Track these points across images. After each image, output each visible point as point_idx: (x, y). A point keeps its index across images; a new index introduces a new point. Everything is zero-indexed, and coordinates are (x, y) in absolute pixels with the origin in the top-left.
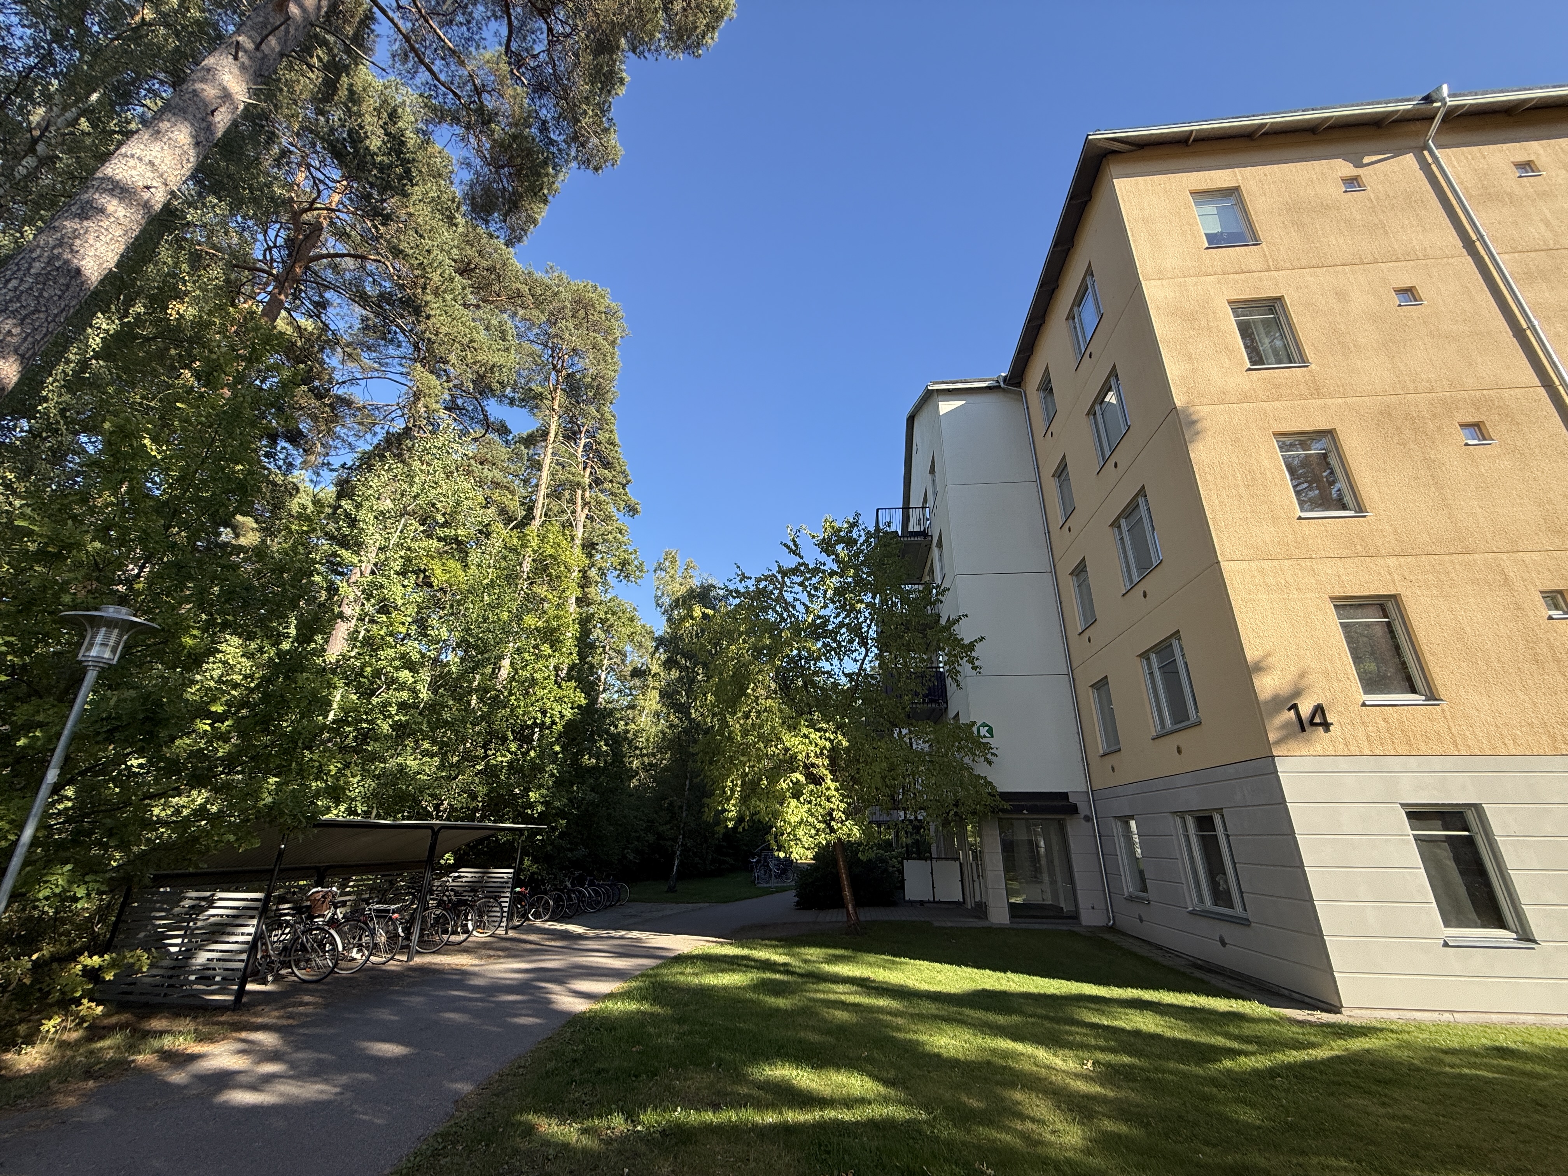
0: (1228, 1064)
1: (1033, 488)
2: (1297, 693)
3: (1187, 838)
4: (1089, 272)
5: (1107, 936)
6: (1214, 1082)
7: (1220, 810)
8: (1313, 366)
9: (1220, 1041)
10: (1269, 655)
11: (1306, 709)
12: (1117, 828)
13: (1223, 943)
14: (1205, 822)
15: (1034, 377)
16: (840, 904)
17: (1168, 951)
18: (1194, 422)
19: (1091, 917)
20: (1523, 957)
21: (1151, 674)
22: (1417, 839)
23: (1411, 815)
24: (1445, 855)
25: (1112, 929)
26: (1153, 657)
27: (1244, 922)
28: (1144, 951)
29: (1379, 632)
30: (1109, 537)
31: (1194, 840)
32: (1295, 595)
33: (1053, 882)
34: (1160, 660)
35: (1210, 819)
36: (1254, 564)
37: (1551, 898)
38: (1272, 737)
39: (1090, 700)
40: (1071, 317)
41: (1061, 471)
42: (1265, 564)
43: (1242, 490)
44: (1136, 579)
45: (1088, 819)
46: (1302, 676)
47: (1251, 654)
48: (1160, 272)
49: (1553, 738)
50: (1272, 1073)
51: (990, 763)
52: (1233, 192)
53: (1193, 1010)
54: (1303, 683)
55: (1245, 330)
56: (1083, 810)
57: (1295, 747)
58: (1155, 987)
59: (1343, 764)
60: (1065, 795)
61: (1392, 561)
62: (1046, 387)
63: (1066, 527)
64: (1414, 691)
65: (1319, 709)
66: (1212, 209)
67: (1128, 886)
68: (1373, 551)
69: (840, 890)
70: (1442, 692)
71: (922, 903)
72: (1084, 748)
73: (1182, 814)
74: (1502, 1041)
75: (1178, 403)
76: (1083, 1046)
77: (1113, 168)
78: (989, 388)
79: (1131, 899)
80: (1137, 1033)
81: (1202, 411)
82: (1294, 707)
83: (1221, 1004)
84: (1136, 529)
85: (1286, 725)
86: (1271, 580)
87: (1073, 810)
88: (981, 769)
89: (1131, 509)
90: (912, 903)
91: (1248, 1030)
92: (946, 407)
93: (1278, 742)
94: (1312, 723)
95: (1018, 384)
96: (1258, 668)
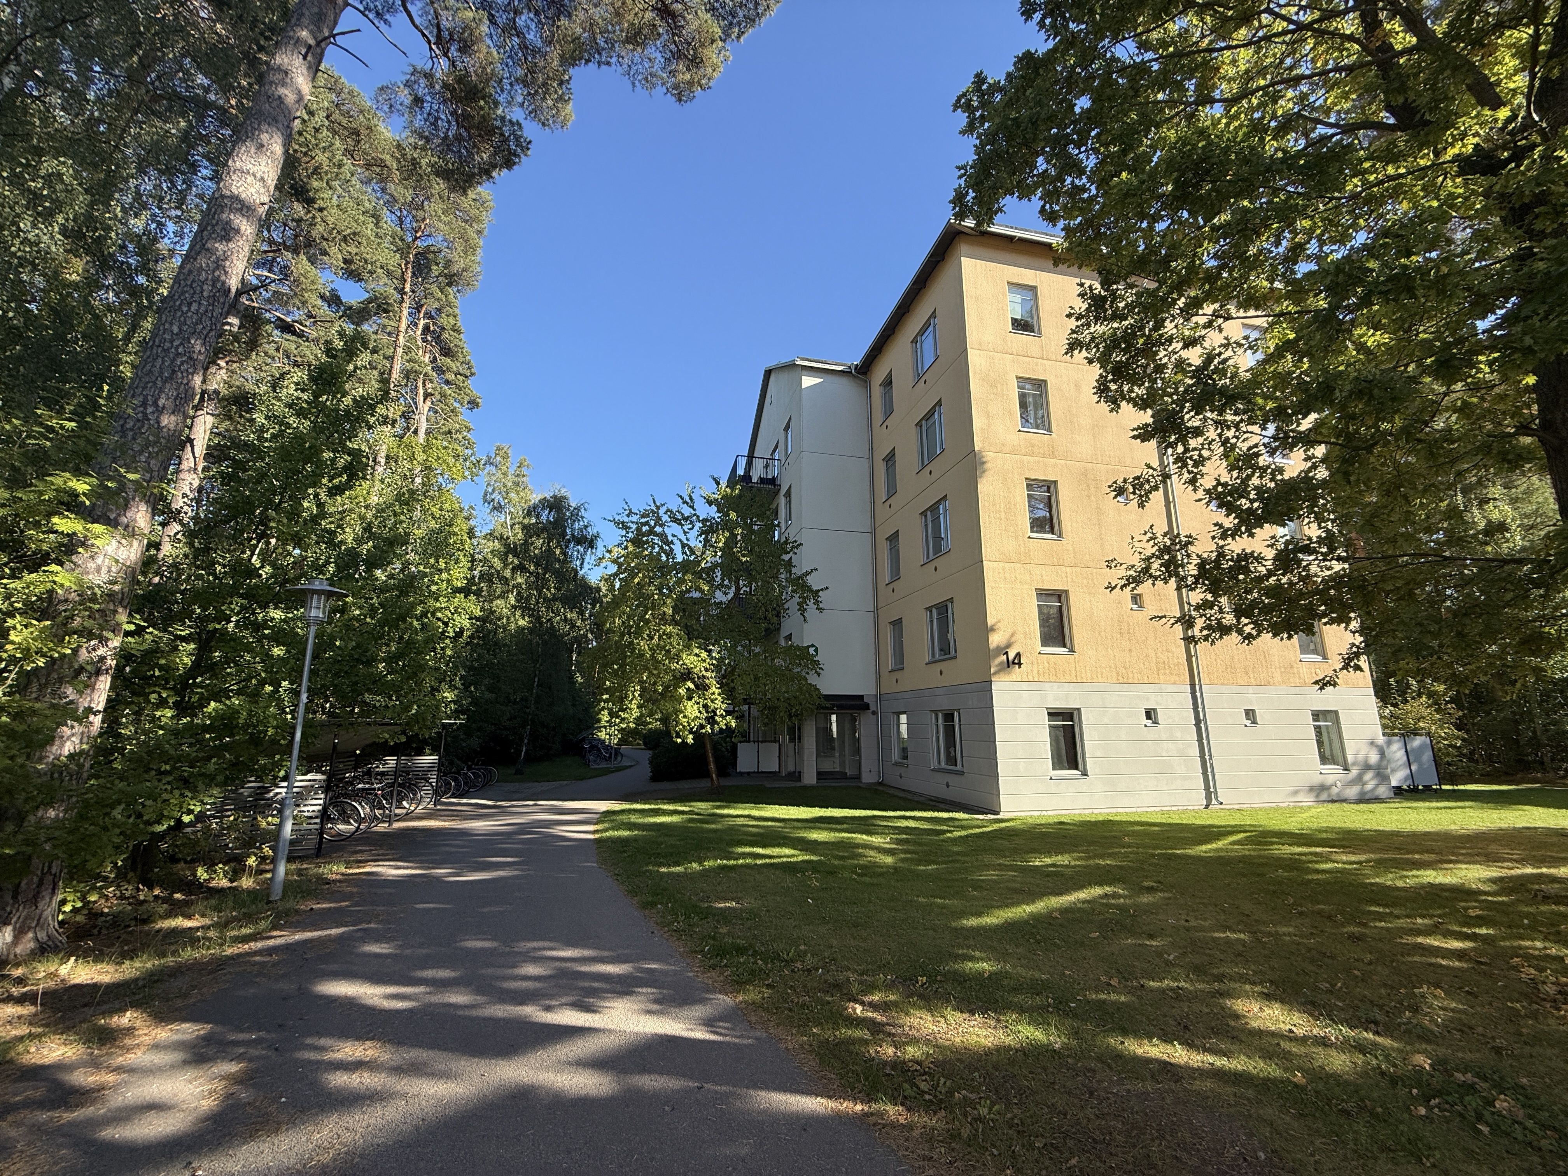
0: (949, 835)
1: (866, 463)
2: (1009, 646)
3: (937, 726)
4: (934, 315)
5: (880, 788)
6: (943, 841)
7: (958, 710)
8: (1054, 435)
9: (945, 828)
10: (999, 622)
11: (1011, 656)
12: (893, 719)
13: (948, 786)
14: (949, 717)
15: (879, 375)
16: (707, 775)
17: (915, 794)
18: (984, 463)
19: (868, 777)
20: (1083, 784)
21: (931, 622)
22: (1050, 726)
23: (1049, 714)
24: (1061, 734)
25: (880, 784)
26: (934, 611)
27: (961, 773)
28: (901, 794)
29: (1053, 611)
30: (919, 522)
31: (941, 727)
32: (1018, 585)
33: (842, 755)
34: (939, 614)
35: (952, 715)
36: (1001, 564)
37: (1099, 754)
38: (993, 670)
39: (888, 633)
40: (914, 341)
41: (890, 458)
42: (1007, 565)
43: (1003, 514)
44: (932, 556)
45: (874, 713)
46: (1012, 635)
47: (990, 622)
48: (980, 344)
49: (1118, 674)
50: (967, 836)
51: (819, 674)
52: (1034, 289)
53: (931, 818)
54: (1013, 639)
55: (1022, 397)
56: (872, 708)
57: (1003, 677)
58: (912, 810)
59: (1024, 686)
60: (861, 697)
61: (1069, 569)
62: (888, 383)
63: (888, 503)
64: (1064, 646)
65: (1018, 655)
66: (1018, 298)
67: (896, 756)
68: (1061, 562)
69: (707, 764)
70: (1076, 648)
71: (749, 773)
72: (878, 664)
73: (936, 712)
74: (1063, 820)
75: (977, 448)
76: (882, 833)
77: (964, 248)
78: (843, 372)
79: (896, 764)
80: (907, 827)
81: (989, 456)
82: (1007, 653)
83: (945, 815)
84: (936, 520)
85: (1001, 664)
86: (1007, 575)
87: (866, 707)
88: (812, 679)
89: (934, 508)
90: (741, 774)
91: (957, 823)
92: (808, 381)
93: (995, 674)
94: (1014, 663)
95: (865, 374)
96: (992, 629)
